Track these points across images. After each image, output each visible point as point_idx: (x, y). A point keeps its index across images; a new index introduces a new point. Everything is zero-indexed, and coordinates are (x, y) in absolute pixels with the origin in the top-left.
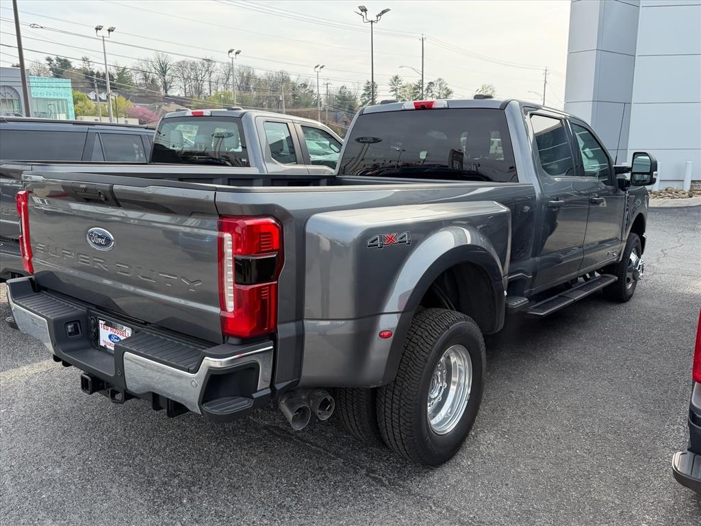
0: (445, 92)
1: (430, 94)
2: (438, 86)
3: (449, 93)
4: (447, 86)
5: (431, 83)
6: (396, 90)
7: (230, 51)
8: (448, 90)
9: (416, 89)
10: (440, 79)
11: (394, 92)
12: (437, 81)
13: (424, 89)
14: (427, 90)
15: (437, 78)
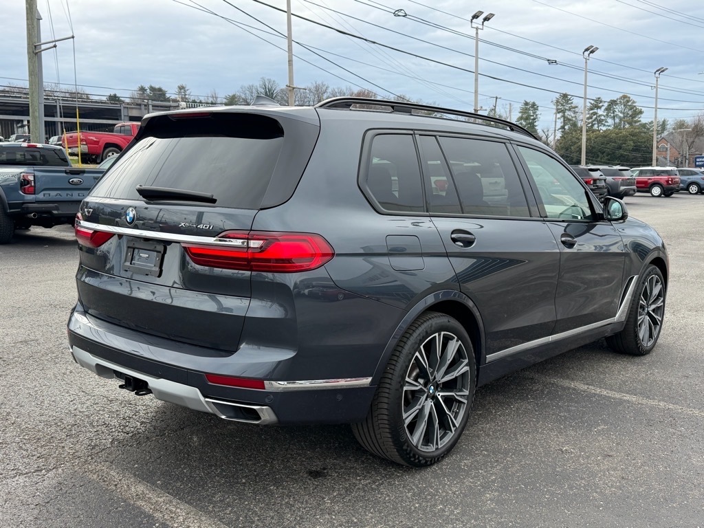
0: (630, 113)
1: (612, 115)
2: (622, 106)
3: (638, 112)
4: (634, 105)
5: (613, 103)
6: (563, 111)
8: (635, 111)
9: (592, 109)
10: (625, 97)
11: (559, 115)
12: (621, 98)
13: (603, 108)
14: (608, 109)
15: (621, 95)
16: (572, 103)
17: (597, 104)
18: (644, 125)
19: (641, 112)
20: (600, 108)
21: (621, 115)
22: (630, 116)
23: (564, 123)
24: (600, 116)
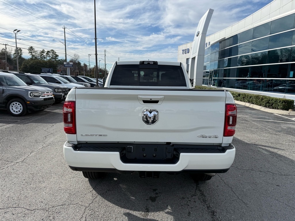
0: (55, 55)
1: (48, 56)
2: (52, 53)
3: (57, 56)
4: (56, 53)
5: (48, 52)
6: (31, 53)
13: (45, 53)
14: (47, 54)
15: (51, 50)
17: (43, 52)
18: (59, 60)
21: (52, 56)
22: (55, 57)
23: (32, 57)
24: (44, 56)
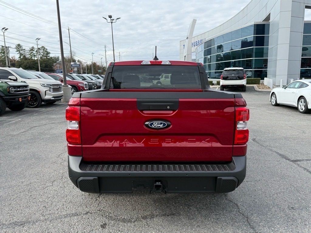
7: (3, 29)
8: (47, 52)
9: (30, 51)
10: (43, 47)
11: (18, 52)
12: (41, 47)
14: (37, 51)
15: (42, 46)
16: (22, 48)
17: (32, 49)
19: (50, 53)
20: (34, 50)
21: (43, 54)
22: (46, 54)
23: (20, 56)
24: (34, 54)
